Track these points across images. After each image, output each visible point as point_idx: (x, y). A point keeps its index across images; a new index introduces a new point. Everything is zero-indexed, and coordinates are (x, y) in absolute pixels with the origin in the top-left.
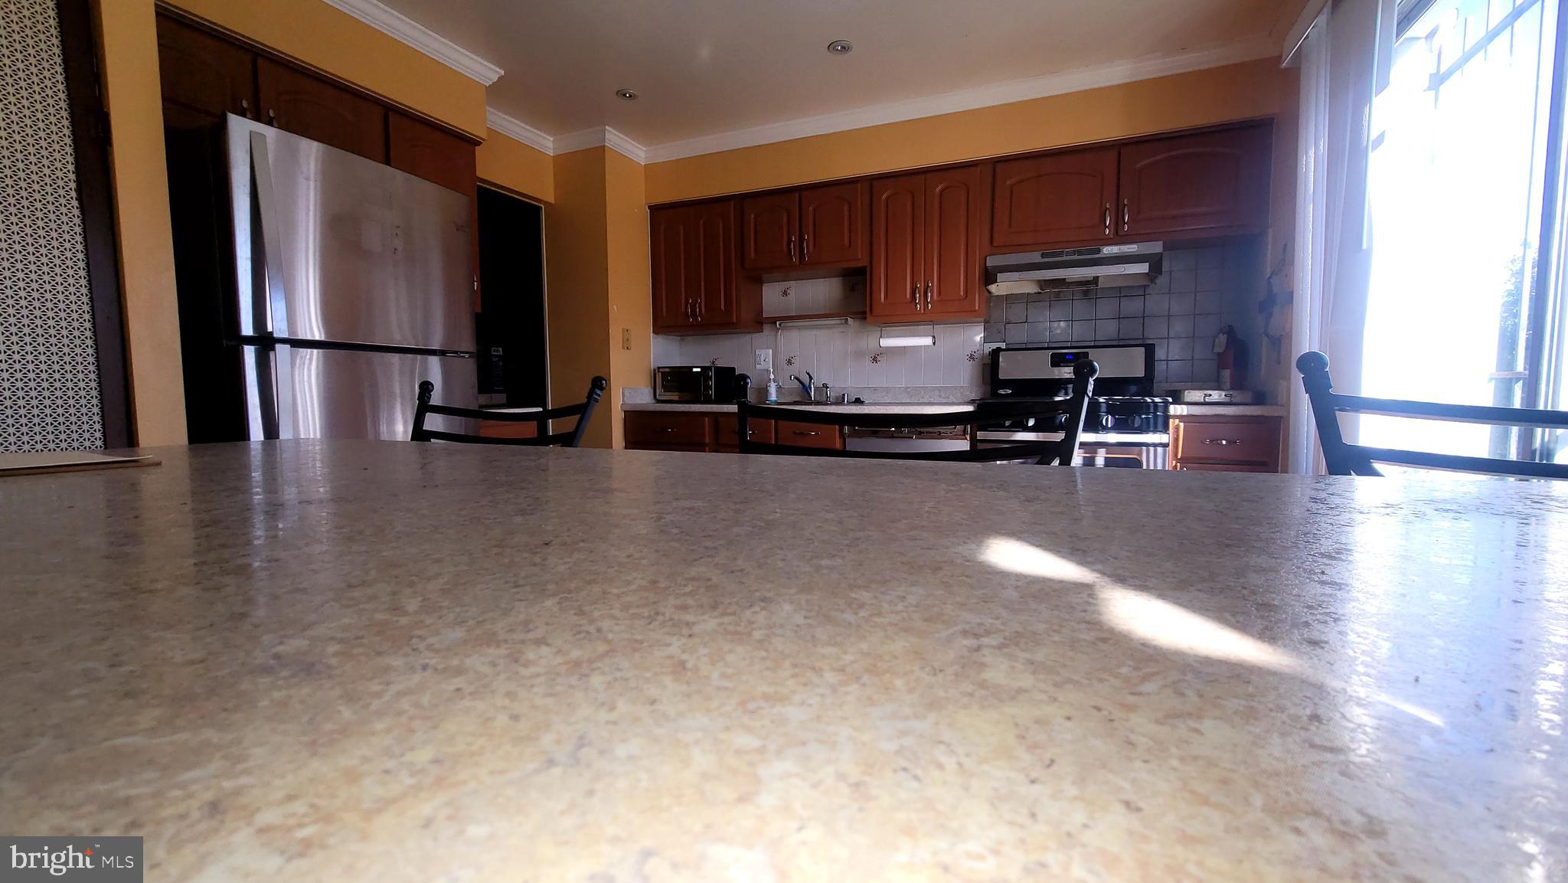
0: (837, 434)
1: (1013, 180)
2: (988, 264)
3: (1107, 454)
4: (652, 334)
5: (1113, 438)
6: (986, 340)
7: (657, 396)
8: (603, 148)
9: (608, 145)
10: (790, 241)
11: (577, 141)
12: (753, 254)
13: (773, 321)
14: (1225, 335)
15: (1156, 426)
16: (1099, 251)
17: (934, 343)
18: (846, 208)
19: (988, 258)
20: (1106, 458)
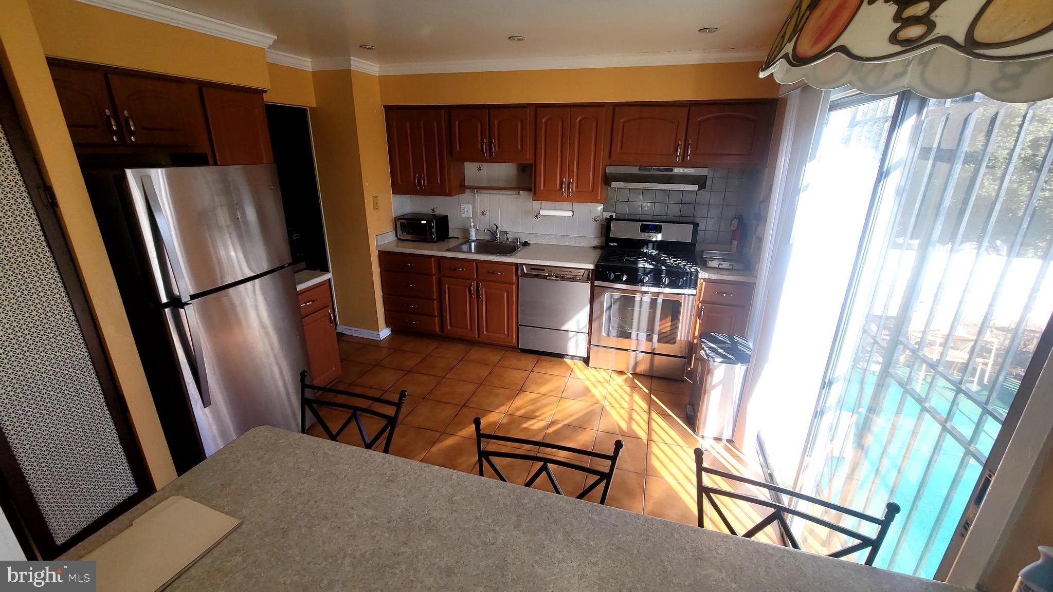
0: (514, 275)
1: (625, 119)
2: (607, 171)
3: (664, 297)
4: (392, 195)
5: (668, 290)
6: (604, 210)
7: (398, 237)
8: (349, 71)
9: (353, 69)
10: (482, 141)
11: (330, 64)
12: (458, 148)
13: (472, 188)
14: (737, 220)
15: (690, 285)
16: (672, 170)
17: (573, 215)
18: (519, 124)
19: (607, 167)
20: (663, 299)
